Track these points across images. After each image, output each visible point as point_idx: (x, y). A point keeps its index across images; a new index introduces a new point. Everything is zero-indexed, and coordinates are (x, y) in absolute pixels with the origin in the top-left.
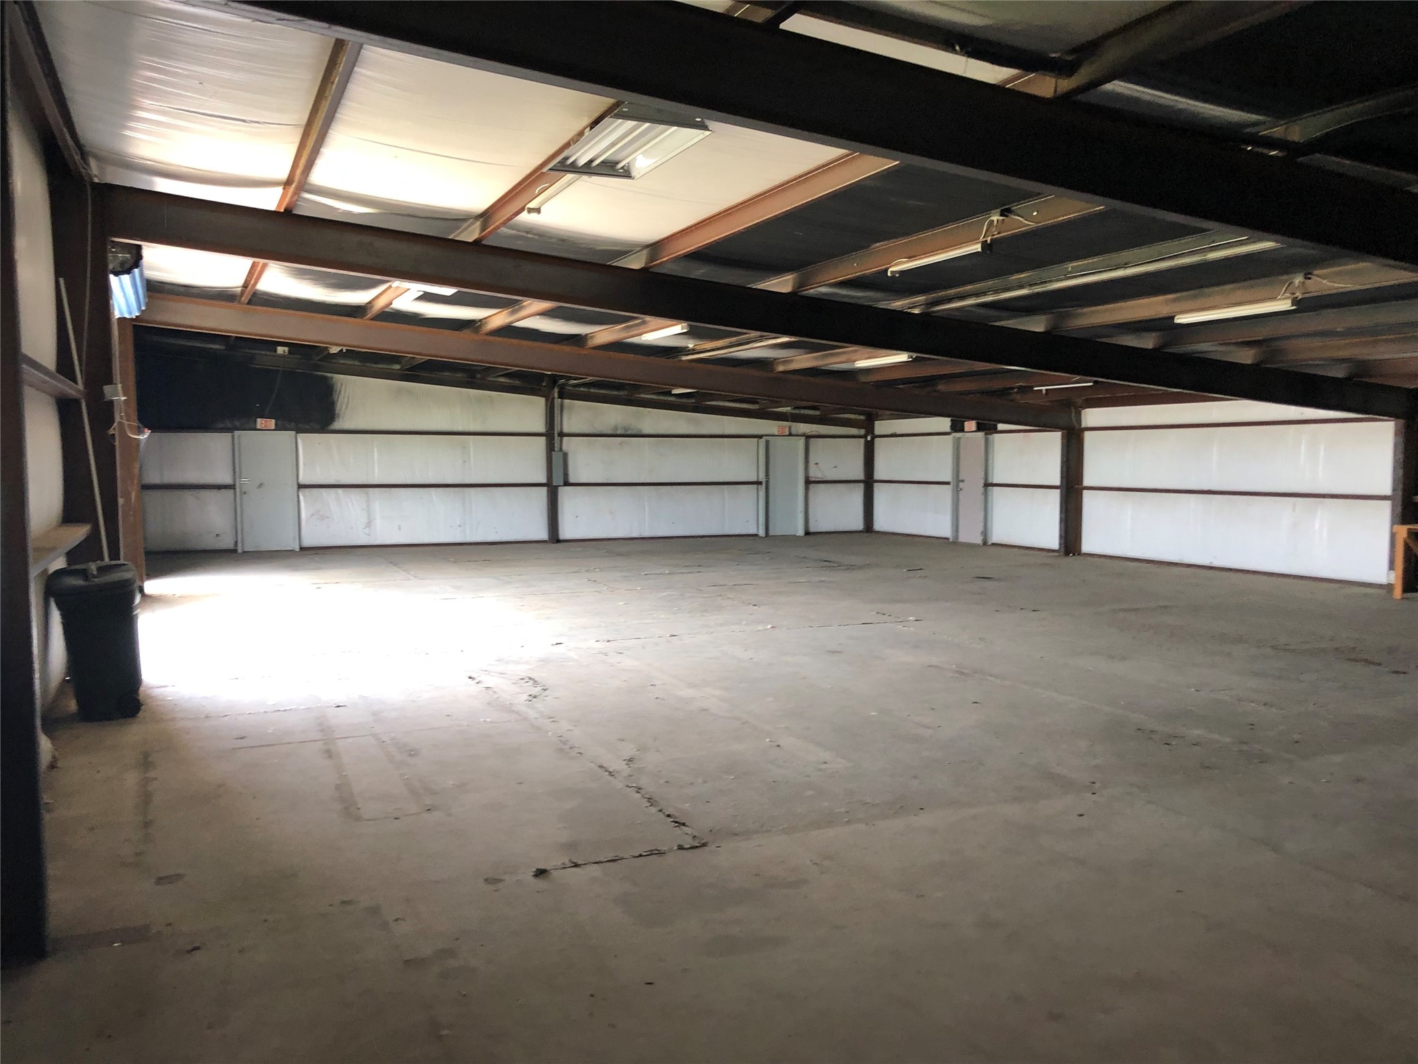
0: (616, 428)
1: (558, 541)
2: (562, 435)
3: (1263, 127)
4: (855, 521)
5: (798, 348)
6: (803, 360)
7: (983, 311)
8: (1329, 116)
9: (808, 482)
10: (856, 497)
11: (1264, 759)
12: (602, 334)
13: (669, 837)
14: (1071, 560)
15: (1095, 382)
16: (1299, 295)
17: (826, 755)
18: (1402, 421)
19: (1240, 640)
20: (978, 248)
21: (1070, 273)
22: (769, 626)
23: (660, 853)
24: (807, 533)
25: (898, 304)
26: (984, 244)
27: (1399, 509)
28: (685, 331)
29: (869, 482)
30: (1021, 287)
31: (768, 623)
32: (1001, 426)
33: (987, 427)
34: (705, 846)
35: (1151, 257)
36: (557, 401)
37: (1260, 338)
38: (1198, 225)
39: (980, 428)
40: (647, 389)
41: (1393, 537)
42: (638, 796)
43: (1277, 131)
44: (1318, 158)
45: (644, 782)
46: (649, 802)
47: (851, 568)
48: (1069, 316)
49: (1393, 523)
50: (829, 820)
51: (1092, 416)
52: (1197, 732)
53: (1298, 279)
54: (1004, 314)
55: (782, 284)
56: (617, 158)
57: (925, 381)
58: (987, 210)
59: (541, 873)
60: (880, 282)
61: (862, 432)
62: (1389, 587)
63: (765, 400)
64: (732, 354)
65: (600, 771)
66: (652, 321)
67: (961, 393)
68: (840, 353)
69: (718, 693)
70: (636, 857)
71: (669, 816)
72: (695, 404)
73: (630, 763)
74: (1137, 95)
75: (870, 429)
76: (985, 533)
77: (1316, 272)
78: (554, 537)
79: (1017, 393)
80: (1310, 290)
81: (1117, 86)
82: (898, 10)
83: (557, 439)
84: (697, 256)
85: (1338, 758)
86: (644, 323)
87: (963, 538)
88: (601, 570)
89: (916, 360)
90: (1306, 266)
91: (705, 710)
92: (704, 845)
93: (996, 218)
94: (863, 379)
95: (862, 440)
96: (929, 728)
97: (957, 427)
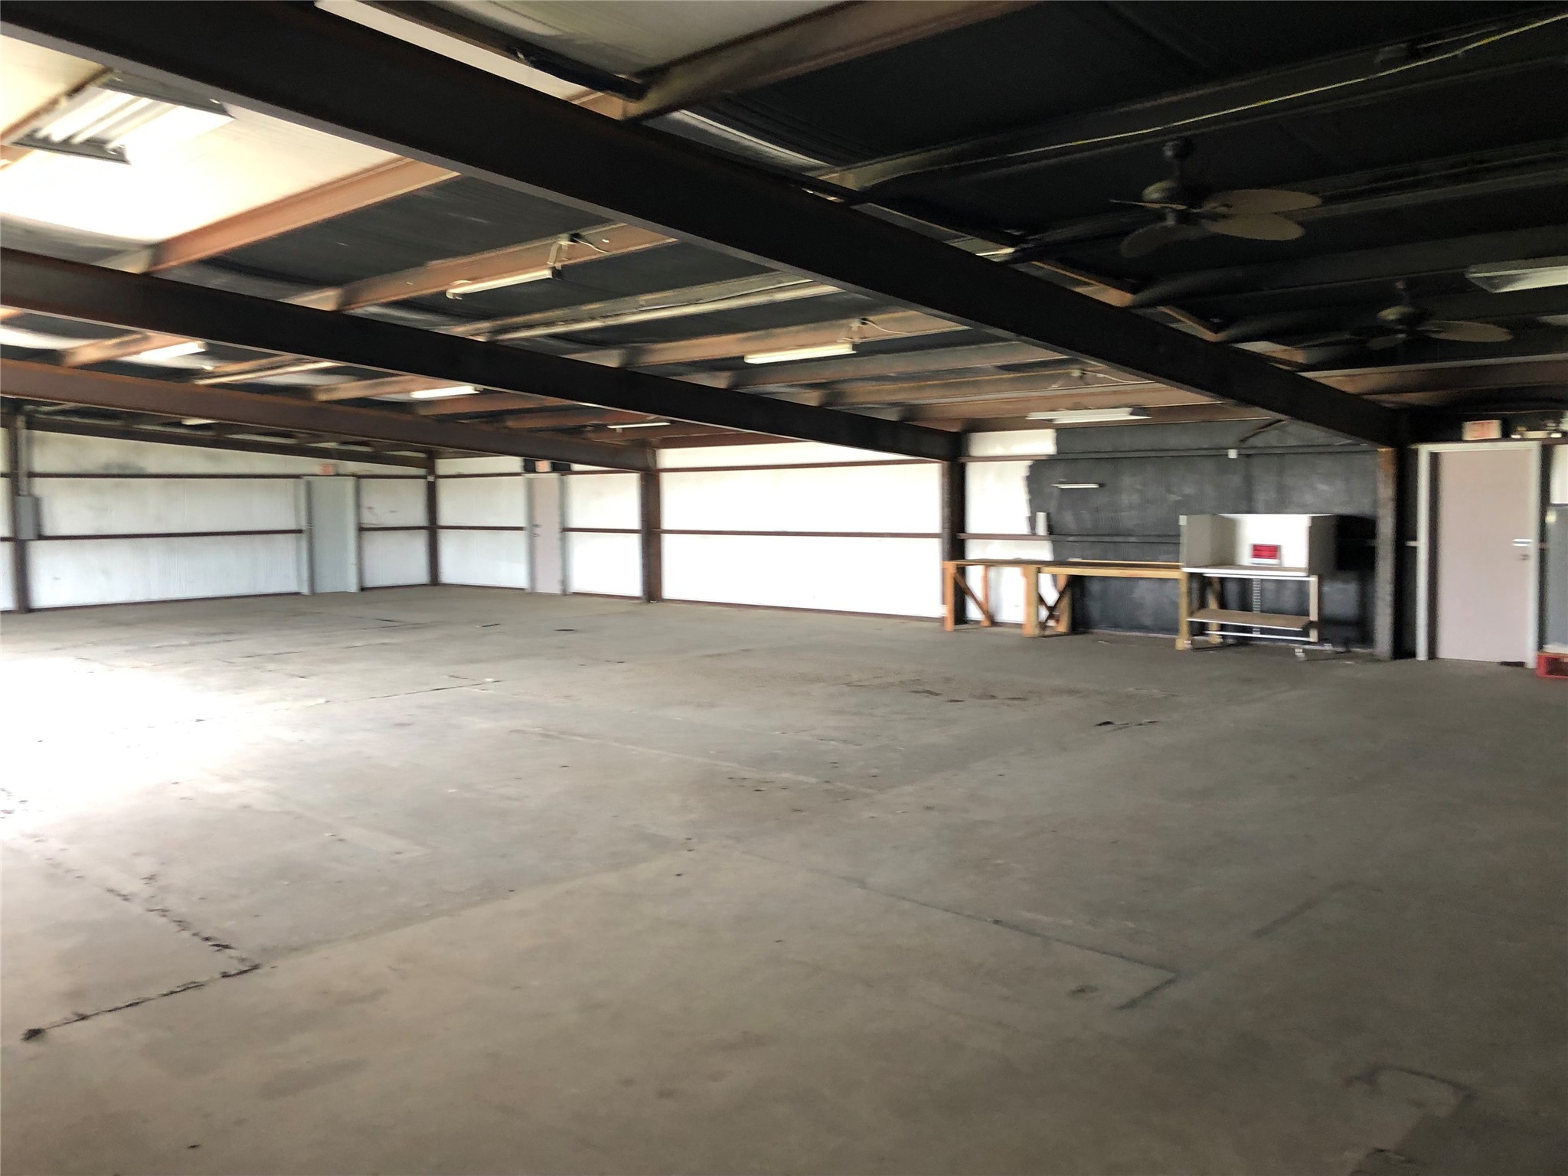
0: (108, 466)
1: (31, 610)
2: (32, 475)
3: (822, 172)
4: (419, 573)
5: (343, 374)
6: (351, 389)
7: (552, 342)
8: (879, 166)
9: (362, 529)
10: (419, 545)
11: (847, 796)
12: (88, 351)
13: (207, 964)
14: (654, 607)
15: (672, 422)
16: (857, 340)
17: (399, 844)
18: (945, 462)
19: (818, 679)
20: (546, 274)
21: (643, 306)
22: (322, 701)
23: (199, 986)
24: (363, 589)
25: (460, 330)
26: (554, 270)
27: (947, 547)
28: (204, 350)
29: (432, 529)
30: (593, 319)
31: (320, 696)
32: (576, 467)
33: (561, 468)
34: (256, 969)
35: (721, 294)
36: (24, 433)
37: (824, 381)
38: (767, 265)
39: (555, 468)
40: (151, 419)
41: (944, 571)
42: (164, 920)
43: (833, 177)
44: (870, 208)
45: (173, 902)
46: (179, 925)
47: (416, 627)
48: (641, 352)
49: (944, 559)
50: (405, 918)
51: (669, 457)
52: (785, 775)
53: (855, 324)
54: (577, 346)
55: (323, 300)
56: (105, 136)
57: (491, 416)
58: (553, 232)
59: (34, 1034)
60: (438, 305)
61: (422, 472)
62: (941, 620)
63: (303, 433)
64: (261, 379)
65: (110, 896)
66: (157, 337)
67: (531, 430)
68: (394, 382)
69: (261, 784)
70: (165, 995)
71: (207, 939)
72: (217, 437)
73: (151, 881)
74: (702, 126)
75: (432, 470)
76: (564, 582)
77: (871, 318)
78: (24, 606)
79: (593, 431)
80: (866, 336)
81: (684, 116)
82: (466, 11)
83: (24, 481)
84: (218, 262)
85: (910, 788)
86: (146, 338)
87: (542, 588)
88: (95, 644)
89: (484, 392)
90: (861, 311)
91: (246, 807)
92: (255, 967)
93: (564, 242)
94: (423, 412)
95: (422, 480)
96: (515, 799)
97: (530, 468)
